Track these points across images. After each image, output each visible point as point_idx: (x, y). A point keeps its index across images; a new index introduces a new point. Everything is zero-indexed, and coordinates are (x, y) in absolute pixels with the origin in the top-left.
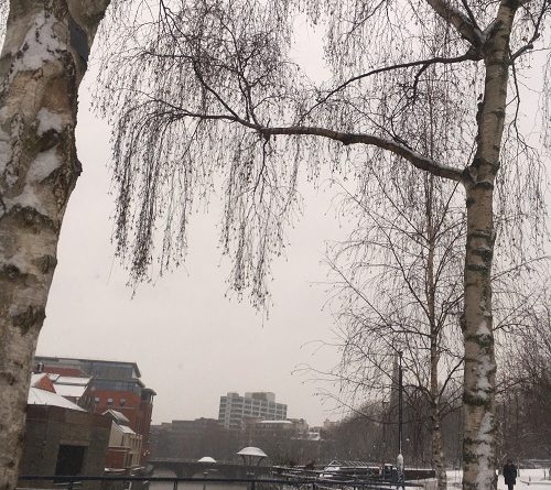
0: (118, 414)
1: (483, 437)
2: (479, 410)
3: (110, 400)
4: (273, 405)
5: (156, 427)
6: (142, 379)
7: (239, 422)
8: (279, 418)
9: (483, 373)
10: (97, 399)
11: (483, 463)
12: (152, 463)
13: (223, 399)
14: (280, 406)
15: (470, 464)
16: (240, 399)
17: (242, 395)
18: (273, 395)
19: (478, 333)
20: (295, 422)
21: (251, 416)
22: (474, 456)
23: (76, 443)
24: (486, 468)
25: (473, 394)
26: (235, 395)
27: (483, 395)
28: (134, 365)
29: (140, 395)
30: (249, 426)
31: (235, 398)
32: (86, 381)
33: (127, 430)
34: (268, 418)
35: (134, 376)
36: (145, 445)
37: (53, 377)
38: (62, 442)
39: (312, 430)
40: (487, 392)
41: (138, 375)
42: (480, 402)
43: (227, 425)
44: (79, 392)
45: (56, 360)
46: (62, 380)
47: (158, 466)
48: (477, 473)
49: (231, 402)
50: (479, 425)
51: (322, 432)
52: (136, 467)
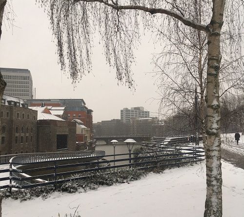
0: (79, 121)
1: (215, 148)
2: (213, 137)
3: (74, 115)
4: (143, 112)
5: (95, 124)
6: (86, 106)
7: (129, 120)
8: (146, 117)
9: (215, 121)
10: (69, 115)
11: (215, 159)
12: (95, 138)
13: (122, 111)
14: (146, 112)
15: (209, 160)
16: (129, 111)
17: (129, 109)
18: (143, 108)
19: (213, 104)
20: (153, 118)
21: (134, 117)
22: (211, 156)
23: (63, 133)
24: (216, 161)
25: (210, 130)
26: (127, 109)
27: (215, 131)
28: (82, 100)
29: (86, 111)
30: (134, 122)
31: (127, 110)
32: (63, 108)
33: (83, 127)
34: (142, 117)
35: (83, 105)
36: (92, 131)
37: (49, 107)
38: (57, 133)
39: (161, 121)
40: (216, 129)
41: (85, 104)
42: (214, 134)
43: (124, 121)
44: (61, 113)
45: (50, 100)
46: (53, 108)
47: (98, 139)
48: (212, 163)
49: (125, 112)
50: (213, 143)
51: (165, 122)
52: (89, 140)
